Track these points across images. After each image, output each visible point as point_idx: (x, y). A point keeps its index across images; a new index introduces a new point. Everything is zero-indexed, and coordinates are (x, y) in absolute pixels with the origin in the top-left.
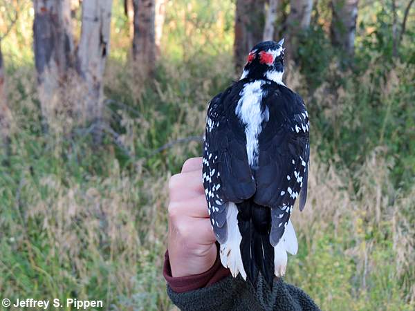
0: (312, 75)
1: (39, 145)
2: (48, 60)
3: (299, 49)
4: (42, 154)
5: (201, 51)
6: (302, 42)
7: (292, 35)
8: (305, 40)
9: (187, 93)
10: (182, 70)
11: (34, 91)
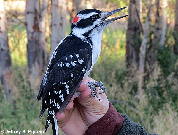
0: (166, 69)
1: (30, 104)
2: (34, 62)
3: (158, 56)
4: (31, 109)
5: (109, 58)
6: (160, 52)
7: (155, 49)
8: (161, 51)
9: (103, 78)
10: (101, 67)
11: (27, 78)
